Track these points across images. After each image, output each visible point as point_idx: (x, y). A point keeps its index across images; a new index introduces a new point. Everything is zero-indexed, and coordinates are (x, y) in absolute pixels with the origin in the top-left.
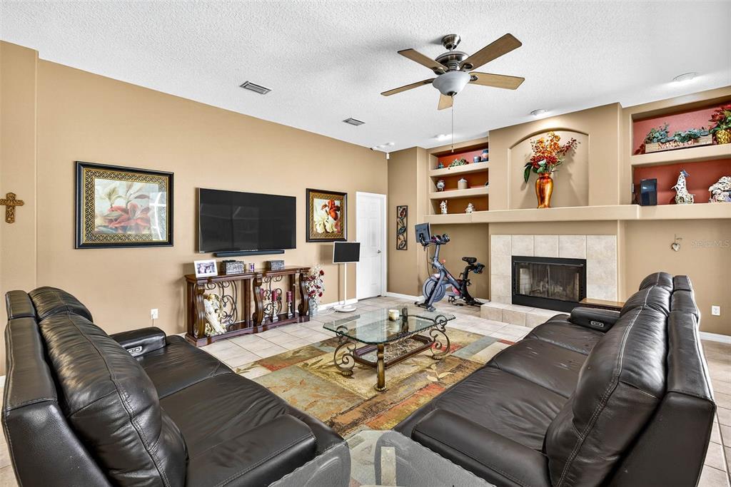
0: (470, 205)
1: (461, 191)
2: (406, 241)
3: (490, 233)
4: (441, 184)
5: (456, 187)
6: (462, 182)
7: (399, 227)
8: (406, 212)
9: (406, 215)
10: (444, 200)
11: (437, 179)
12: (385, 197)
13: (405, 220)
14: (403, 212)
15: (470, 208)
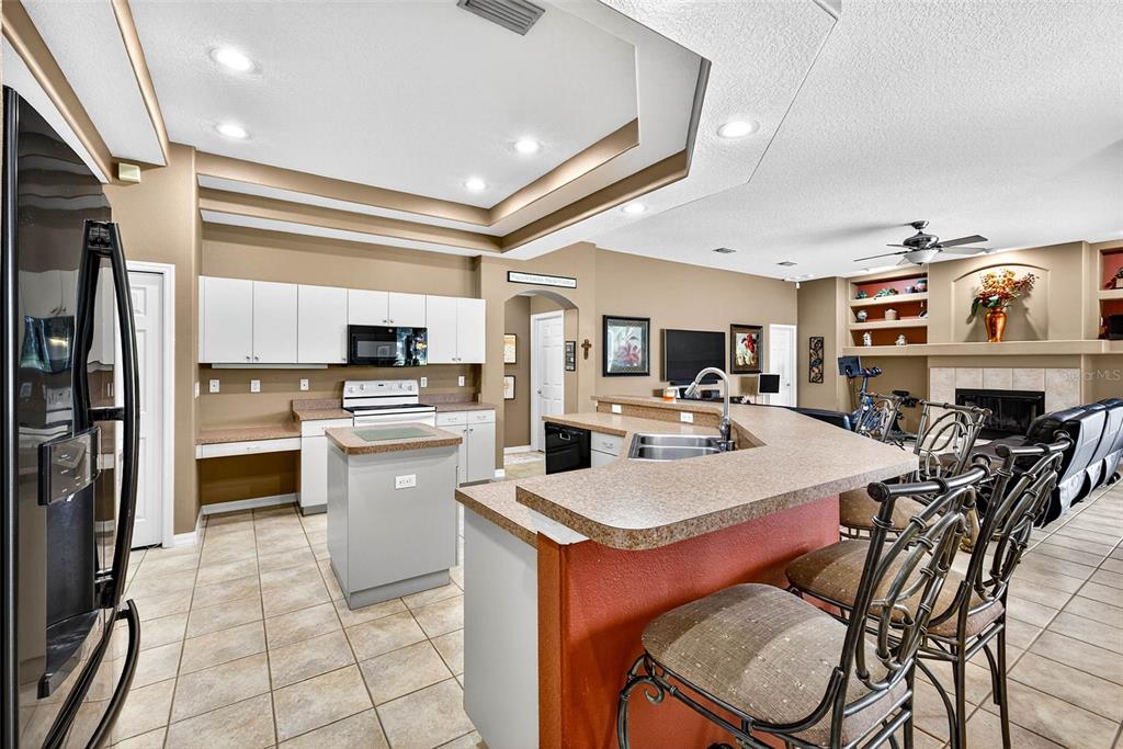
0: (901, 336)
1: (889, 321)
2: (822, 374)
3: (929, 365)
4: (863, 314)
5: (882, 317)
6: (890, 313)
7: (813, 359)
8: (822, 343)
9: (822, 347)
10: (868, 331)
11: (856, 310)
12: (795, 327)
13: (820, 352)
14: (818, 344)
15: (901, 340)
